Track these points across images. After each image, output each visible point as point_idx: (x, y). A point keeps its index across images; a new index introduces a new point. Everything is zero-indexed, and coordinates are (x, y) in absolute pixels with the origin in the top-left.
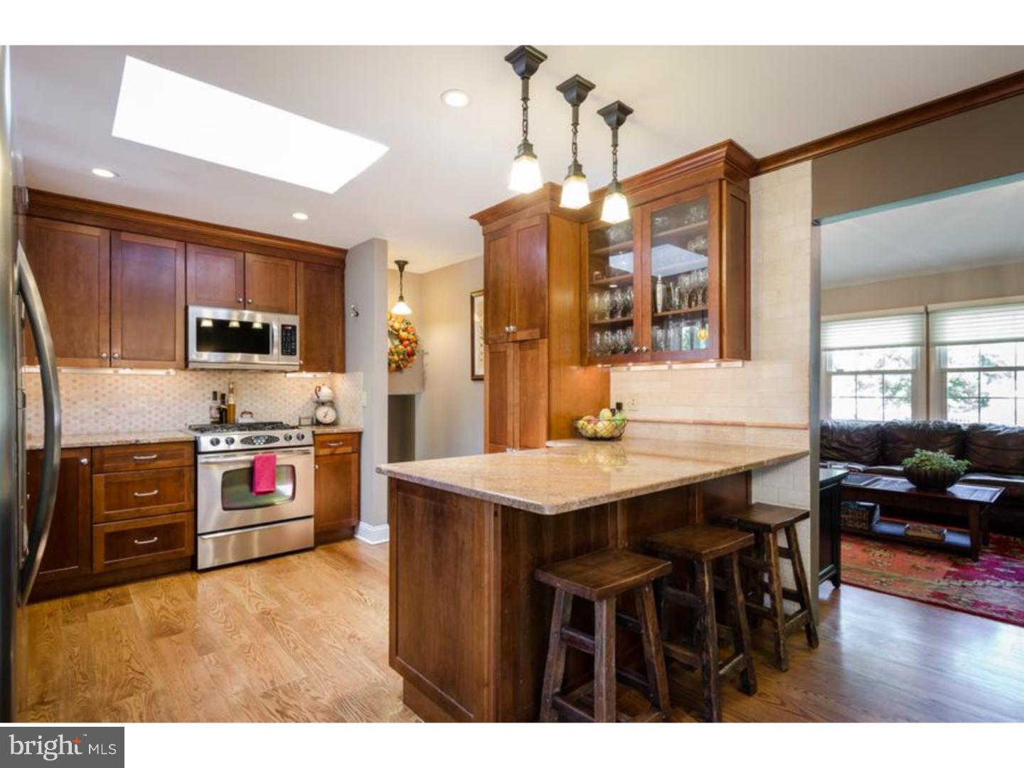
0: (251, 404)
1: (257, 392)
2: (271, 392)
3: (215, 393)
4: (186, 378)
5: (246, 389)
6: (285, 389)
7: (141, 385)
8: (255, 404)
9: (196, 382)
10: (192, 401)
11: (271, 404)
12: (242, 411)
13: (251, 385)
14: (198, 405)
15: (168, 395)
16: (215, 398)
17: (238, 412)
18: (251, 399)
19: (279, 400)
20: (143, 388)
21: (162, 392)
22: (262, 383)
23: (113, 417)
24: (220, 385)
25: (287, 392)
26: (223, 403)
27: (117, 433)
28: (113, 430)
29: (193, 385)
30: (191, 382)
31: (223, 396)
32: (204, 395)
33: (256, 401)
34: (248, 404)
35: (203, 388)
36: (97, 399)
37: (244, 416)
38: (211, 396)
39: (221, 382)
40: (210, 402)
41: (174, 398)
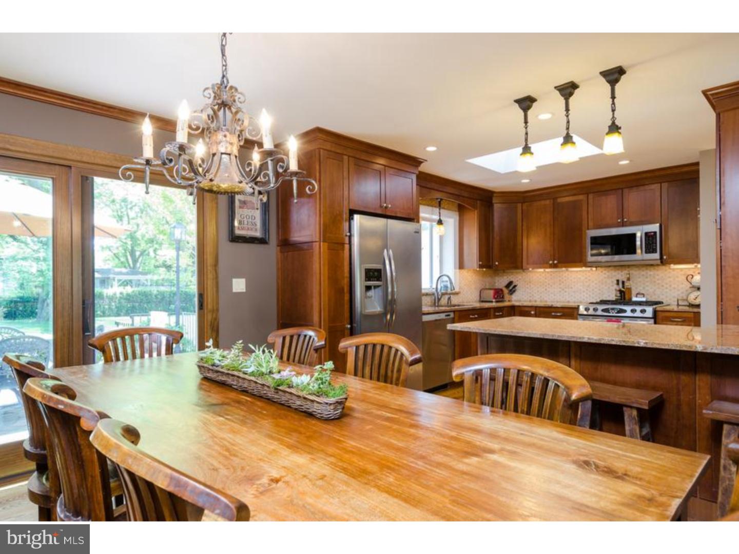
0: (644, 288)
1: (648, 279)
2: (658, 280)
3: (618, 281)
4: (602, 272)
5: (639, 278)
6: (669, 277)
7: (579, 276)
8: (647, 288)
9: (607, 274)
10: (606, 286)
11: (659, 288)
12: (637, 292)
13: (643, 275)
14: (609, 288)
15: (593, 282)
16: (618, 284)
17: (634, 292)
18: (644, 284)
19: (665, 286)
20: (580, 278)
21: (589, 280)
22: (652, 273)
23: (567, 294)
24: (622, 276)
25: (671, 279)
26: (623, 287)
27: (569, 302)
28: (567, 300)
29: (606, 276)
30: (605, 274)
31: (623, 283)
32: (612, 282)
33: (647, 286)
34: (641, 288)
35: (611, 278)
36: (560, 284)
37: (638, 296)
38: (616, 282)
39: (623, 273)
40: (616, 287)
41: (596, 284)
